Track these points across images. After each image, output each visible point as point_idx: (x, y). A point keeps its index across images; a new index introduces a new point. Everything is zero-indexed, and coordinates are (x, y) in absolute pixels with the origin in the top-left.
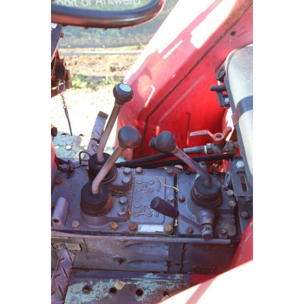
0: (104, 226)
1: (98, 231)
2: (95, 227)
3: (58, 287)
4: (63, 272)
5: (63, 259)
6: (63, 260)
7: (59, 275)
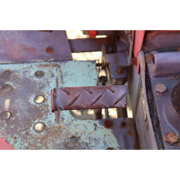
0: (169, 124)
1: (160, 119)
2: (164, 114)
3: (76, 95)
4: (96, 97)
5: (113, 92)
6: (111, 92)
7: (91, 93)
